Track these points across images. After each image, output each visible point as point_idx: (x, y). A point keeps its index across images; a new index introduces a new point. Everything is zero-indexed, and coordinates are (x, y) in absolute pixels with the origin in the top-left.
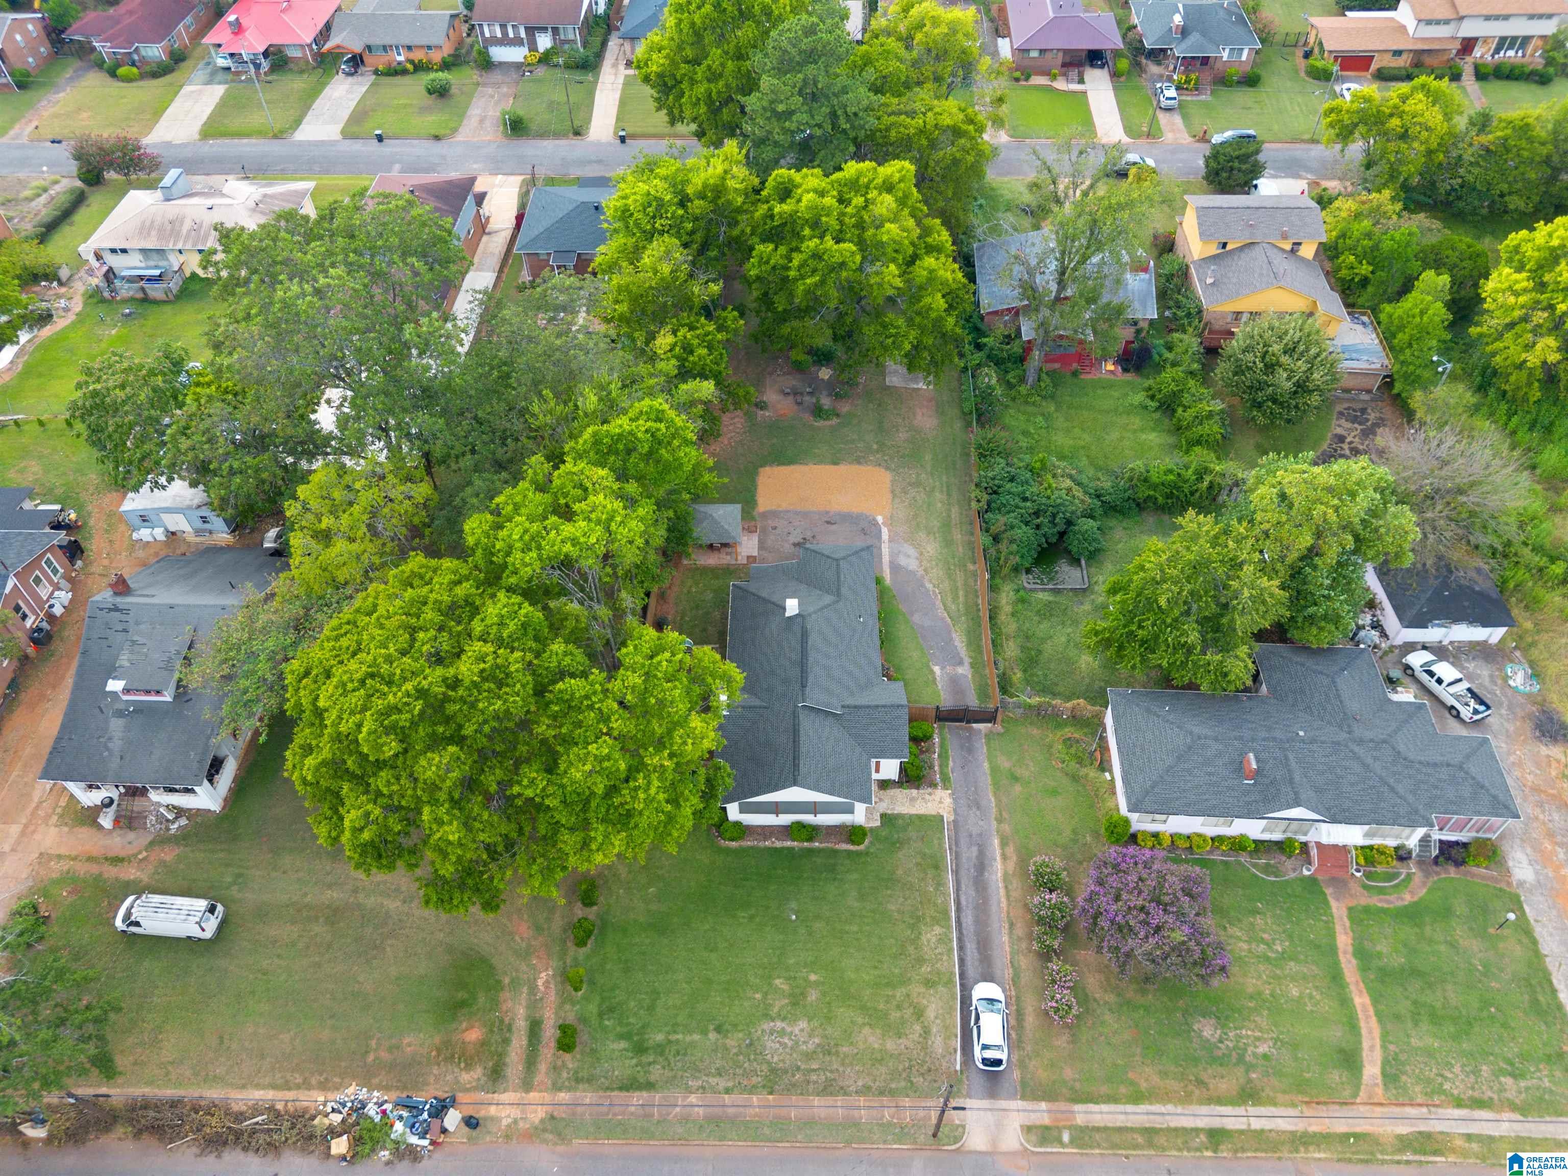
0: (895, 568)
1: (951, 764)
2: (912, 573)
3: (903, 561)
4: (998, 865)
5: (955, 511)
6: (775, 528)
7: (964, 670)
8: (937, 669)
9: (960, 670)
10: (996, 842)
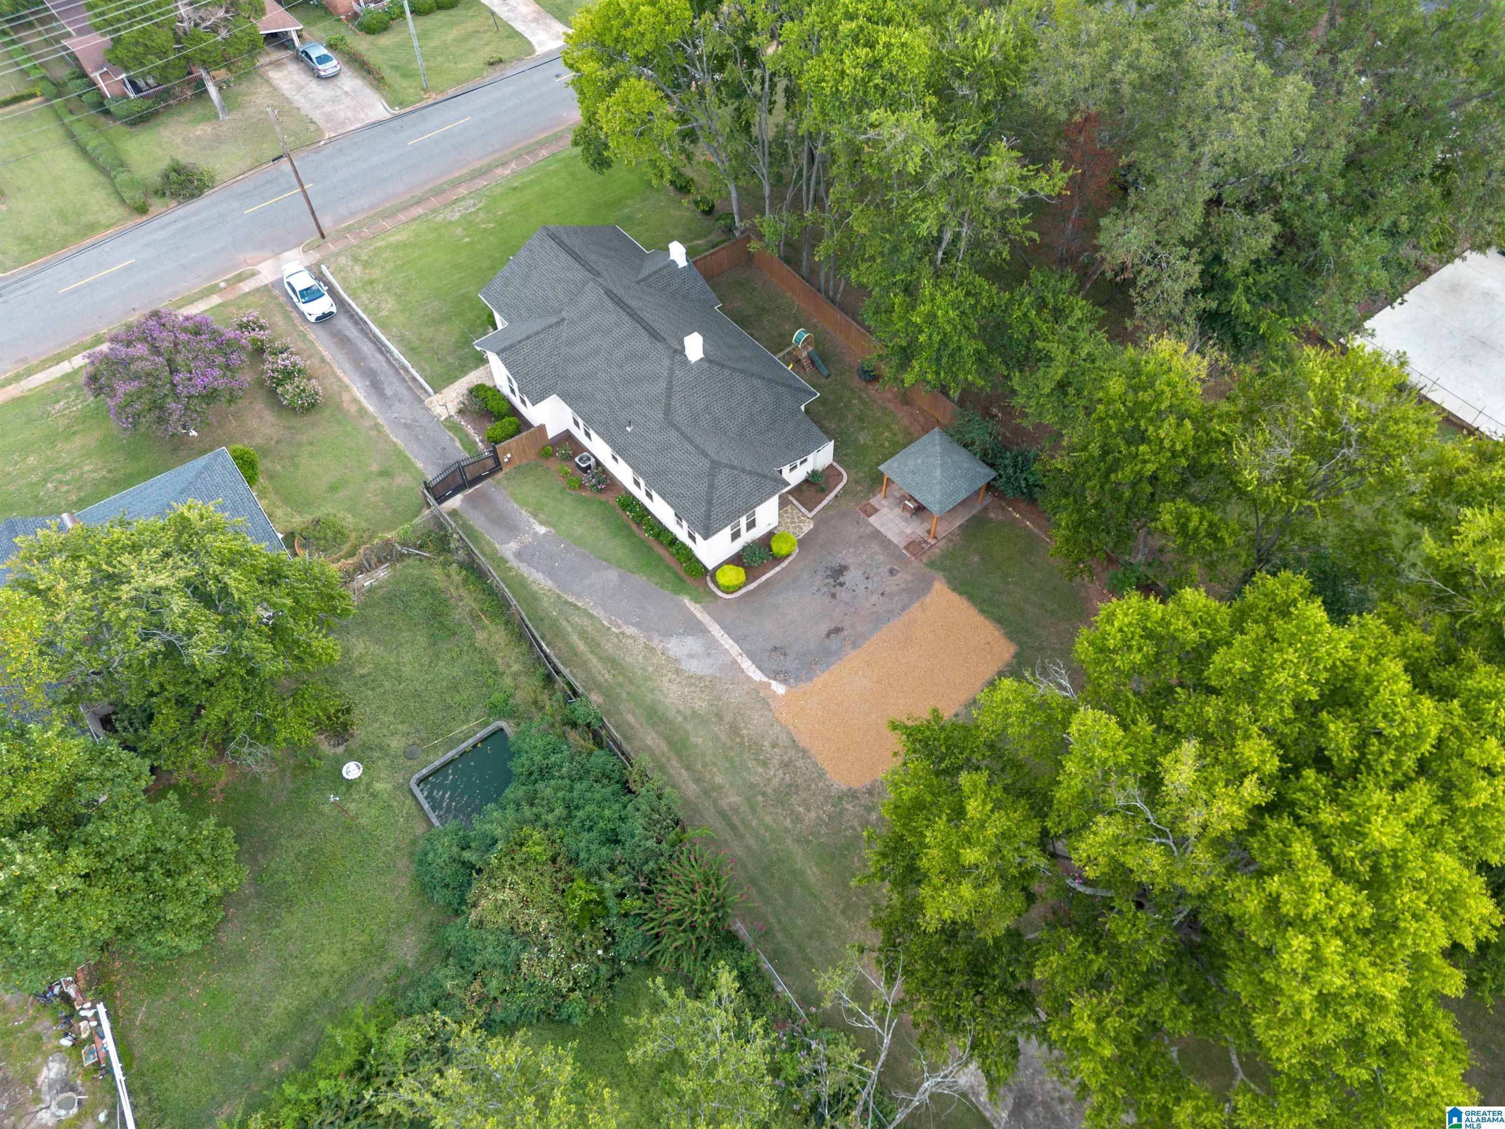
0: (695, 628)
1: (458, 444)
2: (667, 634)
3: (692, 644)
4: (361, 396)
5: (691, 789)
6: (892, 572)
7: (509, 549)
8: (542, 530)
9: (514, 546)
10: (371, 409)
